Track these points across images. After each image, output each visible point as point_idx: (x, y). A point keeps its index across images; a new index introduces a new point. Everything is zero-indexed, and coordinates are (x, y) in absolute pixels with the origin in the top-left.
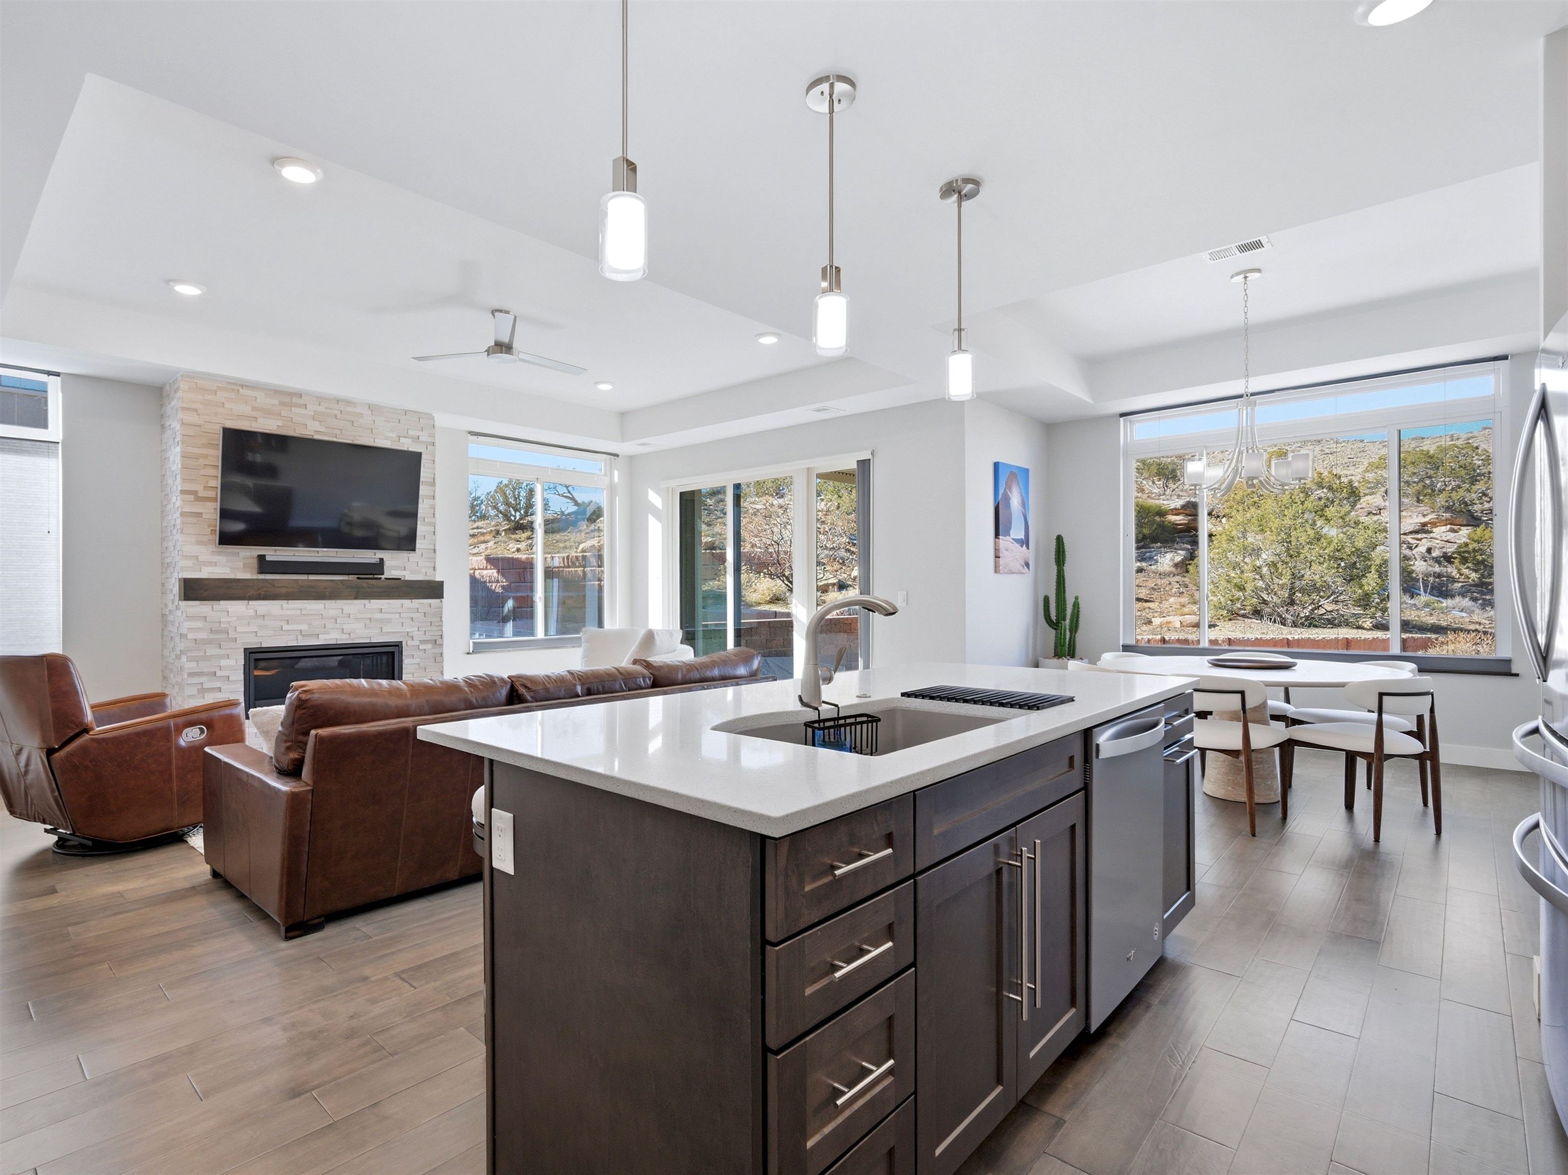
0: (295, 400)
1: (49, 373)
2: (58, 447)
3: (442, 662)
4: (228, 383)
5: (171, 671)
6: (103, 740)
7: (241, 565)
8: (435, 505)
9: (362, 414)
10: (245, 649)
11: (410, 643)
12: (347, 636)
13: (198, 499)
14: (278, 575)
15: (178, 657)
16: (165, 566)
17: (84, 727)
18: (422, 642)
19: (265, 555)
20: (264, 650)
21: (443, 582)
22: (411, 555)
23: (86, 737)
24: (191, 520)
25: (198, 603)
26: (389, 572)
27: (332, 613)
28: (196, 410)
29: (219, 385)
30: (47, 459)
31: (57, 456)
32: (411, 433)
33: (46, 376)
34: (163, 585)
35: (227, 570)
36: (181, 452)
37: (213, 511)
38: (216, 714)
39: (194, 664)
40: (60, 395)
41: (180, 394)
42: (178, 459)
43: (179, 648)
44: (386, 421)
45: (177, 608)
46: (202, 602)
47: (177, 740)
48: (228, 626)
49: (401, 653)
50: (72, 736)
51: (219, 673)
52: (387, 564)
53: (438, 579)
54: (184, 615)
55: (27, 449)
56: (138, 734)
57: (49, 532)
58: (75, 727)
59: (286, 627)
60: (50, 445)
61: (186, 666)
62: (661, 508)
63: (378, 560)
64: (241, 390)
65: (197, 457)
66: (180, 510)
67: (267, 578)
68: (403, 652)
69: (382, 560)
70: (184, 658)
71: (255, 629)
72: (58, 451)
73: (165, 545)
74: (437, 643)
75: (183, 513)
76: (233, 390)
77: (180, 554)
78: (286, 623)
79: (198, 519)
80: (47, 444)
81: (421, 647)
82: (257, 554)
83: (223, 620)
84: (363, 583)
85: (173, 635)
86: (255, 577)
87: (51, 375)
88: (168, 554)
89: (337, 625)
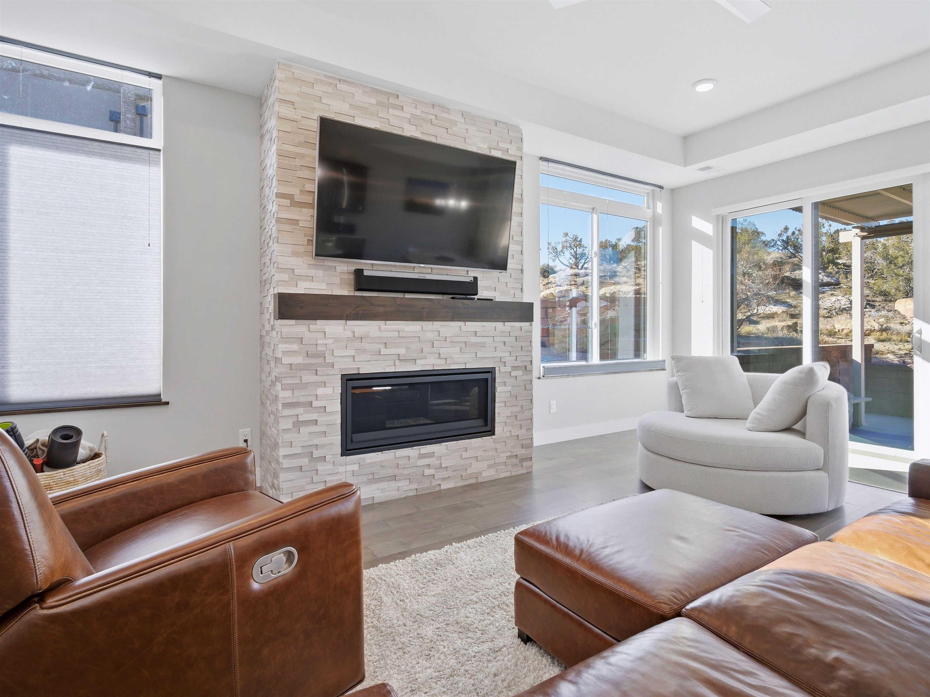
0: (392, 100)
1: (150, 75)
2: (160, 156)
3: (532, 390)
5: (268, 398)
7: (337, 280)
8: (522, 223)
9: (456, 121)
10: (342, 375)
11: (503, 369)
12: (442, 362)
13: (295, 204)
14: (376, 293)
15: (273, 384)
16: (263, 283)
18: (515, 368)
19: (363, 270)
20: (361, 377)
21: (533, 303)
22: (502, 275)
24: (287, 227)
25: (293, 322)
26: (482, 292)
27: (430, 336)
28: (292, 103)
29: (316, 77)
30: (148, 167)
31: (157, 163)
32: (501, 145)
35: (324, 286)
36: (277, 151)
37: (309, 219)
39: (289, 393)
40: (162, 100)
41: (277, 84)
42: (274, 160)
43: (274, 374)
44: (477, 130)
45: (273, 328)
46: (298, 321)
48: (324, 349)
49: (494, 380)
51: (315, 404)
52: (480, 283)
53: (525, 300)
54: (279, 337)
55: (129, 155)
57: (150, 245)
59: (384, 351)
60: (152, 152)
61: (280, 396)
63: (472, 279)
64: (338, 85)
66: (276, 217)
67: (363, 295)
68: (496, 379)
69: (476, 279)
70: (279, 386)
71: (352, 353)
72: (160, 158)
73: (263, 262)
74: (527, 369)
75: (279, 220)
76: (331, 84)
77: (275, 267)
78: (383, 346)
79: (295, 227)
80: (148, 151)
81: (514, 374)
82: (353, 268)
83: (319, 342)
84: (459, 303)
85: (269, 358)
86: (352, 294)
87: (152, 76)
88: (265, 270)
89: (434, 350)
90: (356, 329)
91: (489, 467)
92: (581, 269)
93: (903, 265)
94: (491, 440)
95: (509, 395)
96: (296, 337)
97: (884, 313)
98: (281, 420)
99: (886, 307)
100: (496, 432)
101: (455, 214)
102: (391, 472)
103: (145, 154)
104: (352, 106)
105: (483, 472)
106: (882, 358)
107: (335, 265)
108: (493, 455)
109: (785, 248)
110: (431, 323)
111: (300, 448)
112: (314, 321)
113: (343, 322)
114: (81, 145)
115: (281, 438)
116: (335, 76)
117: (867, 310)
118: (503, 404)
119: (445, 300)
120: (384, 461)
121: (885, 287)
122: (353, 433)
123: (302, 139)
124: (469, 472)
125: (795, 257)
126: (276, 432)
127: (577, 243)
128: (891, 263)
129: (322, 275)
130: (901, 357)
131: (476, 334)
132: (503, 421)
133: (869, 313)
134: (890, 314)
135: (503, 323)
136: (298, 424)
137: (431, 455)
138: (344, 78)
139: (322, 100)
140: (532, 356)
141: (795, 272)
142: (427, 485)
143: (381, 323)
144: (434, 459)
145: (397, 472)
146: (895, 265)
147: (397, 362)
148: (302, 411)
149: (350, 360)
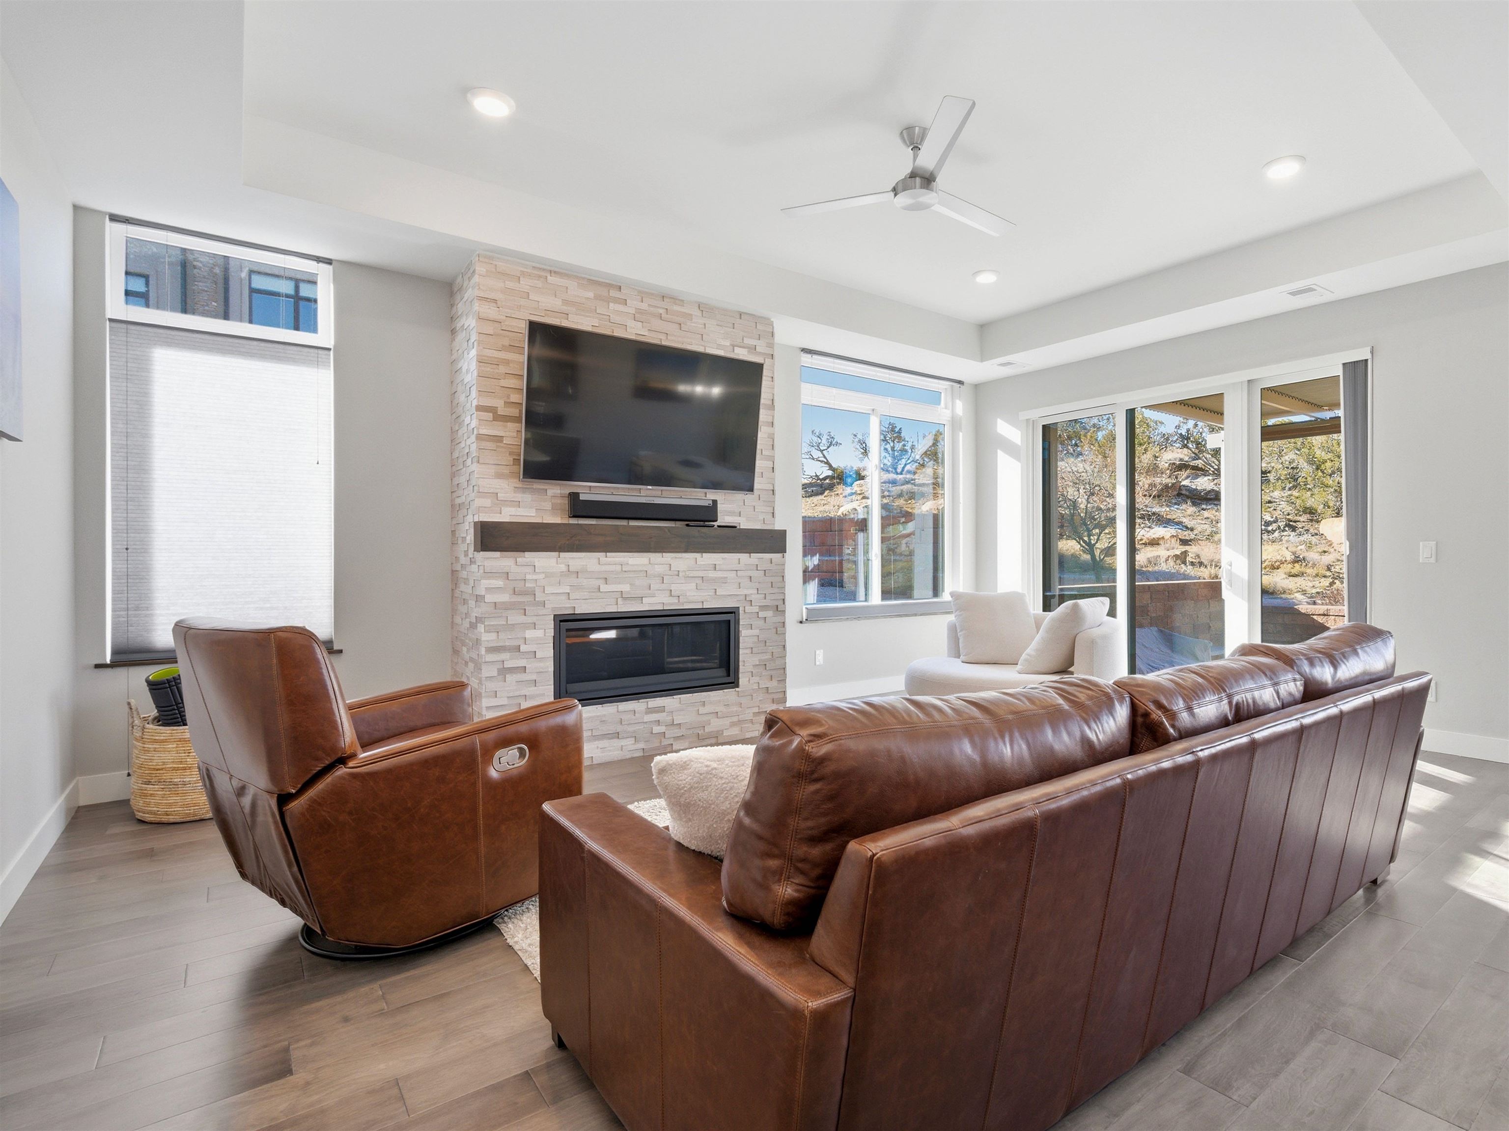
0: (614, 293)
1: (319, 259)
2: (330, 355)
4: (534, 267)
5: (464, 644)
6: (372, 775)
7: (548, 505)
8: (774, 434)
9: (691, 315)
10: (555, 616)
11: (749, 609)
12: (676, 600)
13: (498, 418)
14: (595, 519)
15: (473, 626)
16: (455, 509)
17: (339, 755)
18: (764, 608)
19: (578, 493)
20: (579, 618)
21: (785, 531)
22: (748, 497)
23: (342, 771)
24: (490, 445)
25: (497, 554)
26: (724, 519)
27: (659, 569)
28: (495, 301)
29: (522, 270)
30: (316, 370)
31: (326, 365)
32: (747, 341)
33: (315, 263)
34: (453, 532)
35: (532, 513)
36: (477, 355)
37: (515, 434)
38: (543, 724)
39: (493, 636)
40: (332, 286)
41: (476, 279)
42: (473, 366)
43: (474, 615)
44: (717, 325)
45: (472, 562)
46: (503, 553)
47: (485, 773)
48: (534, 585)
49: (737, 622)
50: (320, 771)
51: (523, 648)
52: (720, 507)
53: (778, 526)
54: (481, 571)
56: (427, 763)
57: (318, 463)
58: (324, 755)
59: (604, 588)
60: (320, 352)
61: (483, 639)
62: (1019, 444)
63: (711, 502)
64: (549, 277)
65: (497, 363)
66: (475, 432)
67: (579, 522)
68: (741, 621)
69: (715, 502)
70: (481, 628)
71: (567, 589)
72: (330, 359)
73: (455, 482)
74: (779, 609)
75: (480, 437)
76: (540, 277)
77: (475, 492)
78: (603, 581)
79: (498, 444)
80: (316, 351)
81: (761, 614)
82: (567, 491)
83: (528, 577)
84: (694, 531)
85: (465, 596)
86: (565, 521)
87: (321, 261)
88: (460, 492)
89: (664, 586)
90: (571, 563)
91: (733, 724)
92: (901, 473)
93: (1333, 473)
94: (734, 692)
95: (756, 639)
96: (500, 571)
97: (1306, 537)
98: (484, 667)
99: (1312, 530)
100: (740, 683)
101: (705, 403)
102: (611, 729)
103: (312, 355)
104: (565, 302)
105: (725, 731)
106: (1288, 599)
107: (546, 487)
108: (737, 711)
109: (1185, 446)
110: (659, 555)
111: (506, 699)
112: (522, 553)
113: (556, 554)
114: (238, 345)
115: (484, 688)
116: (545, 267)
117: (1285, 533)
118: (749, 651)
119: (678, 527)
120: (604, 715)
121: (1310, 503)
122: (567, 683)
123: (506, 342)
124: (707, 730)
125: (1199, 458)
126: (478, 681)
127: (895, 435)
128: (1317, 469)
129: (530, 499)
130: (1312, 597)
131: (715, 568)
132: (749, 670)
133: (1287, 538)
134: (1314, 540)
135: (748, 554)
136: (504, 671)
137: (661, 709)
138: (556, 270)
139: (530, 296)
140: (785, 594)
141: (1197, 480)
142: (657, 744)
143: (601, 555)
144: (664, 714)
145: (619, 728)
146: (1323, 472)
147: (620, 600)
148: (508, 657)
149: (564, 597)
